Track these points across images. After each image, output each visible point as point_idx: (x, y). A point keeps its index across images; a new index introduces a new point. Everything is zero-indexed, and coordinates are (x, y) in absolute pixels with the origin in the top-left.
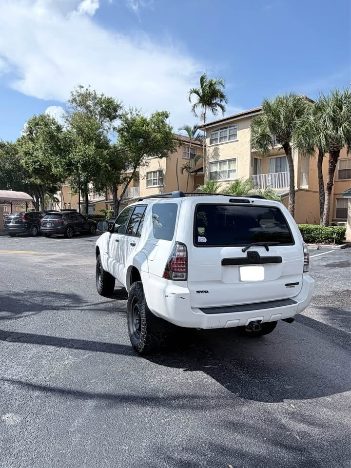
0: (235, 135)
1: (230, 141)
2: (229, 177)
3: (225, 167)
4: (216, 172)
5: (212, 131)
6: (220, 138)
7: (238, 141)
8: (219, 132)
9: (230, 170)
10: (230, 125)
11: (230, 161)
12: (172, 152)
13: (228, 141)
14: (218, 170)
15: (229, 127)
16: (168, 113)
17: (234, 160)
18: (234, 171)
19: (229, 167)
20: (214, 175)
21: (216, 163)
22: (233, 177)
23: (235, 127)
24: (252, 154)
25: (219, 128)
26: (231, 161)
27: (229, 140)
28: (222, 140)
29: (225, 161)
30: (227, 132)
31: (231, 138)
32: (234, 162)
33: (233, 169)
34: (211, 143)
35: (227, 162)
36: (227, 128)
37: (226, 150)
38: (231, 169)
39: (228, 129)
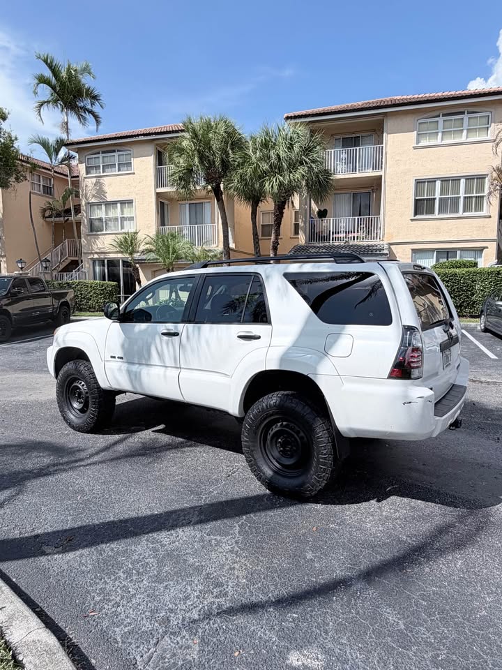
0: (129, 164)
1: (120, 173)
2: (122, 228)
3: (116, 212)
4: (100, 220)
5: (88, 153)
6: (103, 166)
7: (134, 173)
8: (101, 156)
9: (123, 217)
10: (119, 148)
11: (123, 203)
12: (17, 179)
13: (117, 173)
14: (103, 216)
15: (118, 151)
16: (7, 112)
17: (130, 202)
18: (131, 219)
19: (122, 212)
20: (96, 223)
21: (99, 204)
22: (129, 228)
23: (129, 152)
24: (158, 195)
25: (100, 150)
26: (125, 203)
27: (119, 170)
28: (106, 170)
29: (114, 203)
30: (115, 158)
31: (122, 169)
32: (130, 205)
33: (129, 216)
34: (88, 173)
35: (119, 205)
36: (114, 151)
37: (115, 185)
38: (125, 216)
39: (116, 154)
